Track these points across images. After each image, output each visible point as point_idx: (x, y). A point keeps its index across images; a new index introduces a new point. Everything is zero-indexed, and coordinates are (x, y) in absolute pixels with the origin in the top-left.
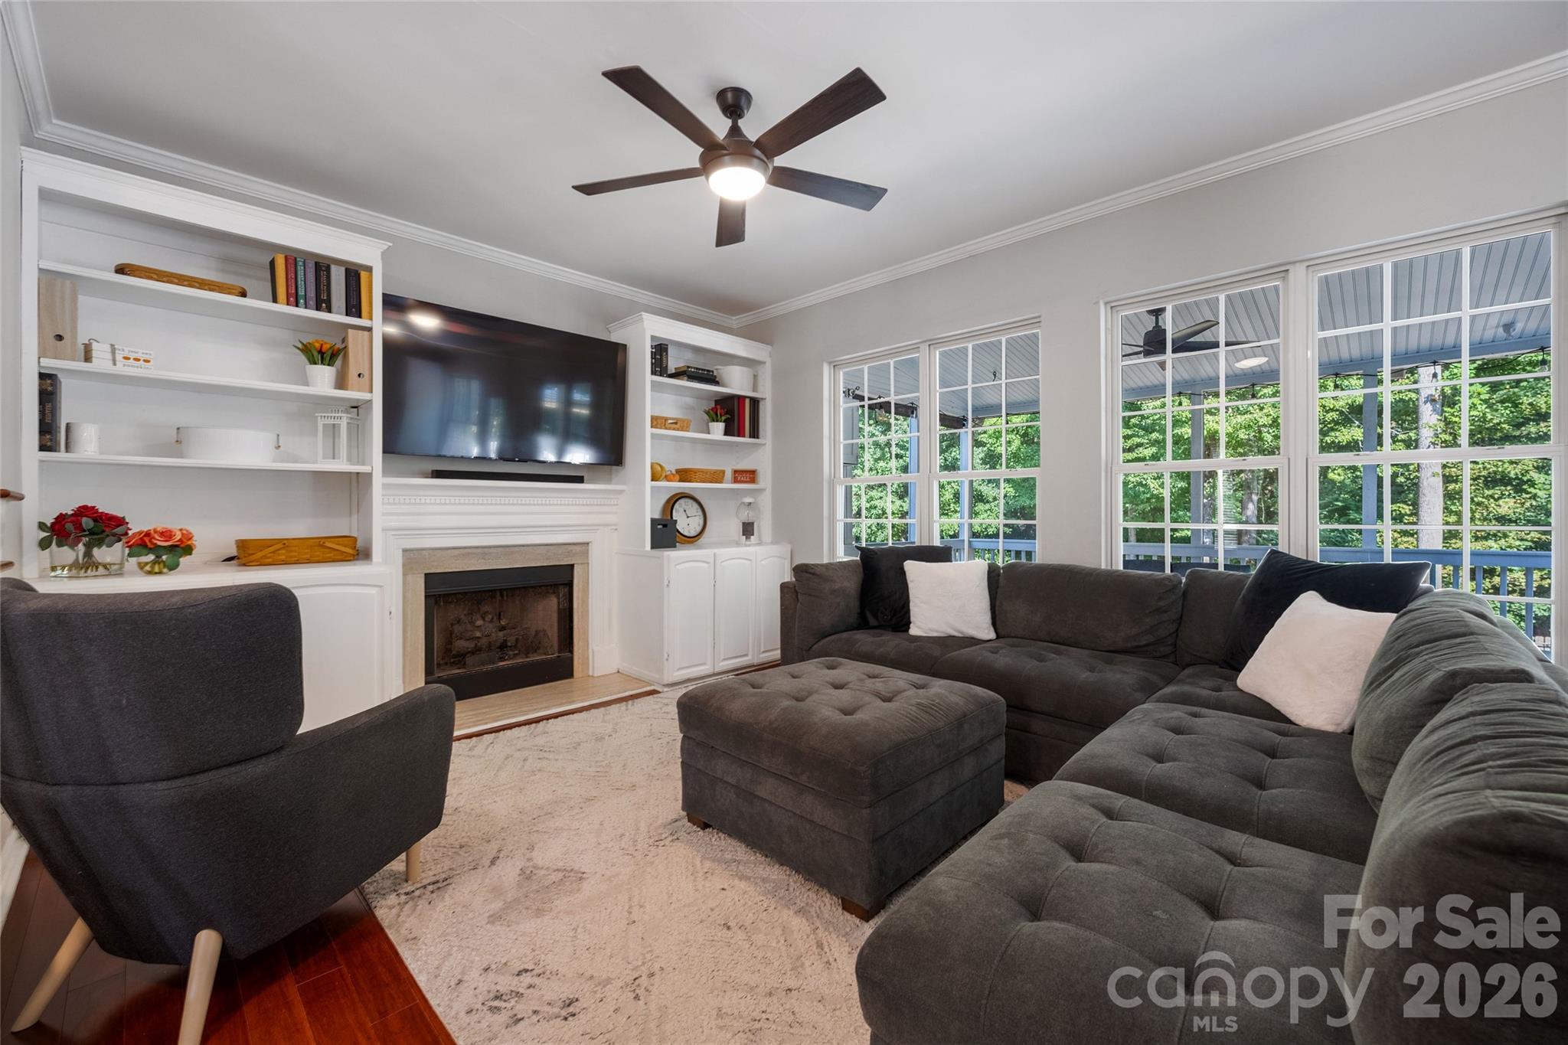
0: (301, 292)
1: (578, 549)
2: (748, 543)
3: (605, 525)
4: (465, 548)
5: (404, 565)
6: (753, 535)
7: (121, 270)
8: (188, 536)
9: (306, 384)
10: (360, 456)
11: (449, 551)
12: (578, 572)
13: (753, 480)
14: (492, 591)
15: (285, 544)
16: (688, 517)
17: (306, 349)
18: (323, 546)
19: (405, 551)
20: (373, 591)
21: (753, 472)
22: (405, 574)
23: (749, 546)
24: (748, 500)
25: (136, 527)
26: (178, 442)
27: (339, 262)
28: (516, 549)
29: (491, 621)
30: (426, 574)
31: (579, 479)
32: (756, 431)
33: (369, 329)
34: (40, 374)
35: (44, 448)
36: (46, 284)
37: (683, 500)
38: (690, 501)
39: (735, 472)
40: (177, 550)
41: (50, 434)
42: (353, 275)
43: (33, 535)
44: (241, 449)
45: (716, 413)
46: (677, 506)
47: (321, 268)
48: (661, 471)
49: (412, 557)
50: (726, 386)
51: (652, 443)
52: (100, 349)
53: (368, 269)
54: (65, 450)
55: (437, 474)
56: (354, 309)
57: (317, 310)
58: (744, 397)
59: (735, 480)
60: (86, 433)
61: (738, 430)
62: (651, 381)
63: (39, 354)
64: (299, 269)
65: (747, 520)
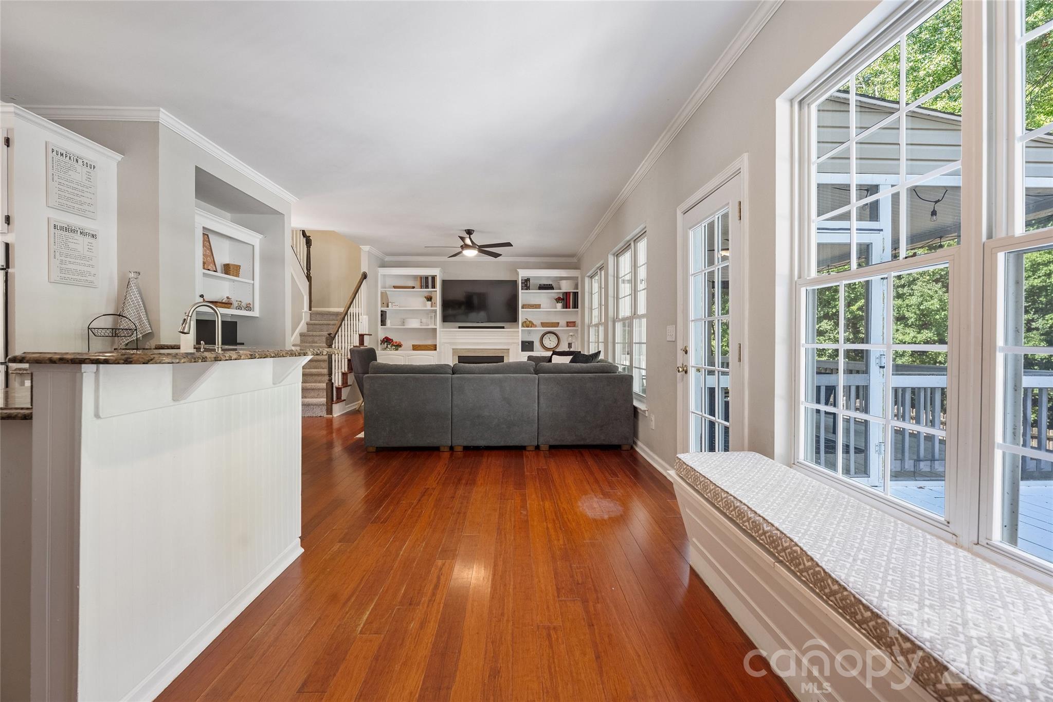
0: (423, 285)
1: (506, 351)
3: (514, 343)
4: (469, 349)
5: (453, 353)
6: (571, 348)
7: (395, 287)
8: (399, 343)
9: (426, 307)
10: (435, 324)
11: (465, 349)
12: (505, 358)
13: (574, 326)
15: (426, 346)
16: (550, 341)
17: (426, 297)
19: (453, 349)
20: (432, 357)
21: (574, 322)
22: (453, 355)
24: (570, 334)
25: (394, 340)
26: (403, 323)
27: (430, 276)
28: (484, 350)
30: (459, 356)
31: (503, 328)
32: (576, 306)
33: (436, 291)
34: (381, 311)
35: (381, 325)
36: (382, 293)
37: (548, 335)
38: (552, 334)
39: (567, 322)
40: (398, 346)
41: (383, 323)
42: (434, 278)
43: (380, 342)
44: (414, 323)
45: (558, 300)
46: (545, 336)
47: (427, 278)
48: (528, 324)
49: (455, 351)
50: (560, 289)
51: (522, 314)
52: (390, 304)
53: (436, 276)
54: (385, 325)
55: (460, 327)
56: (434, 287)
57: (426, 288)
58: (570, 292)
59: (568, 326)
60: (388, 322)
61: (566, 306)
62: (522, 293)
63: (381, 307)
64: (422, 279)
65: (570, 342)
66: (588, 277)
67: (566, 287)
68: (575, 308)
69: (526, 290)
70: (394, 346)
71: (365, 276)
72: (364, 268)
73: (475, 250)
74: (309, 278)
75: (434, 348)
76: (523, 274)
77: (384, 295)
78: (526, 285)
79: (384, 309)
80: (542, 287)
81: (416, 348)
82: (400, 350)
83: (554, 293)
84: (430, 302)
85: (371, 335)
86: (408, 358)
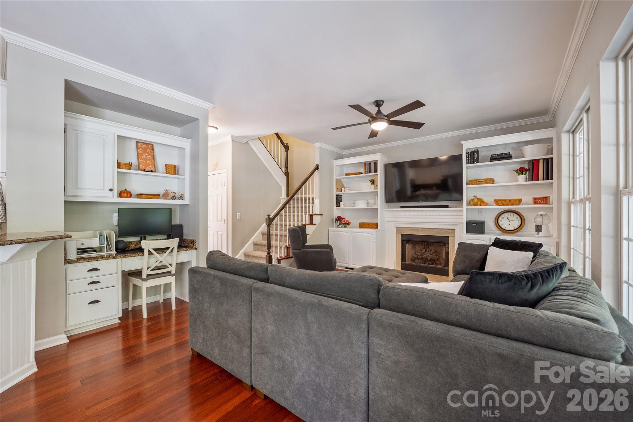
0: (367, 170)
1: (451, 231)
2: (537, 235)
3: (457, 223)
4: (412, 228)
5: (396, 231)
6: (541, 232)
7: (346, 175)
8: (349, 221)
9: (369, 189)
11: (408, 228)
12: (450, 239)
13: (546, 203)
14: (421, 242)
16: (509, 221)
17: (370, 181)
18: (369, 224)
19: (396, 227)
21: (546, 198)
22: (396, 233)
23: (538, 237)
24: (540, 213)
25: (345, 219)
26: (354, 204)
27: (373, 161)
28: (427, 229)
29: (428, 252)
30: (402, 234)
31: (447, 206)
32: (548, 176)
33: (377, 175)
34: (336, 195)
35: (336, 207)
36: (336, 180)
37: (507, 214)
38: (512, 214)
39: (535, 199)
40: (347, 224)
41: (338, 205)
42: (375, 163)
43: (335, 220)
44: (361, 205)
45: (521, 171)
46: (503, 216)
47: (370, 164)
48: (478, 202)
49: (398, 229)
50: (523, 157)
51: (468, 192)
52: (343, 189)
53: (377, 160)
54: (339, 207)
55: (402, 207)
56: (376, 171)
57: (369, 173)
58: (539, 159)
59: (535, 203)
60: (342, 204)
61: (534, 177)
62: (467, 168)
63: (336, 192)
64: (366, 165)
65: (539, 224)
66: (568, 132)
67: (533, 153)
68: (548, 179)
69: (473, 163)
70: (343, 224)
71: (317, 168)
72: (317, 162)
74: (287, 174)
75: (375, 226)
76: (469, 145)
77: (339, 182)
78: (473, 158)
79: (339, 193)
80: (494, 158)
81: (362, 226)
82: (349, 228)
83: (515, 163)
84: (373, 185)
85: (322, 215)
86: (352, 235)
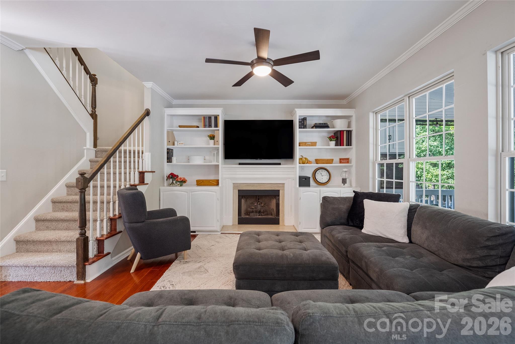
0: (206, 124)
1: (281, 185)
2: (344, 186)
3: (289, 178)
4: (248, 183)
5: (233, 187)
6: (346, 183)
7: (180, 126)
8: (184, 179)
10: (218, 161)
11: (244, 184)
12: (281, 192)
13: (348, 162)
14: (256, 196)
16: (322, 176)
17: (209, 136)
18: (209, 182)
19: (233, 184)
20: (214, 193)
21: (348, 159)
22: (233, 190)
23: (344, 187)
24: (345, 170)
25: (180, 177)
26: (188, 160)
27: (213, 115)
28: (262, 184)
29: (259, 204)
30: (238, 190)
31: (279, 164)
32: (349, 143)
33: (219, 130)
34: (167, 149)
35: (168, 162)
36: (168, 132)
37: (320, 170)
38: (324, 170)
39: (340, 159)
40: (183, 182)
41: (169, 160)
42: (216, 118)
43: (166, 178)
44: (198, 160)
45: (331, 138)
46: (318, 172)
47: (210, 118)
48: (303, 161)
49: (235, 185)
50: (334, 128)
51: (298, 152)
52: (176, 143)
53: (219, 115)
54: (171, 163)
55: (240, 164)
56: (216, 126)
57: (209, 127)
58: (344, 131)
59: (340, 162)
60: (174, 159)
61: (339, 143)
62: (300, 132)
63: (167, 145)
64: (206, 119)
65: (344, 178)
66: (373, 112)
67: (340, 125)
68: (348, 145)
69: (304, 128)
70: (179, 182)
71: (148, 113)
72: (148, 105)
73: (268, 66)
74: (94, 116)
75: (217, 183)
76: (300, 113)
77: (171, 134)
78: (303, 124)
79: (171, 147)
80: (317, 126)
81: (200, 183)
82: (185, 186)
84: (213, 141)
85: (154, 172)
86: (192, 194)
